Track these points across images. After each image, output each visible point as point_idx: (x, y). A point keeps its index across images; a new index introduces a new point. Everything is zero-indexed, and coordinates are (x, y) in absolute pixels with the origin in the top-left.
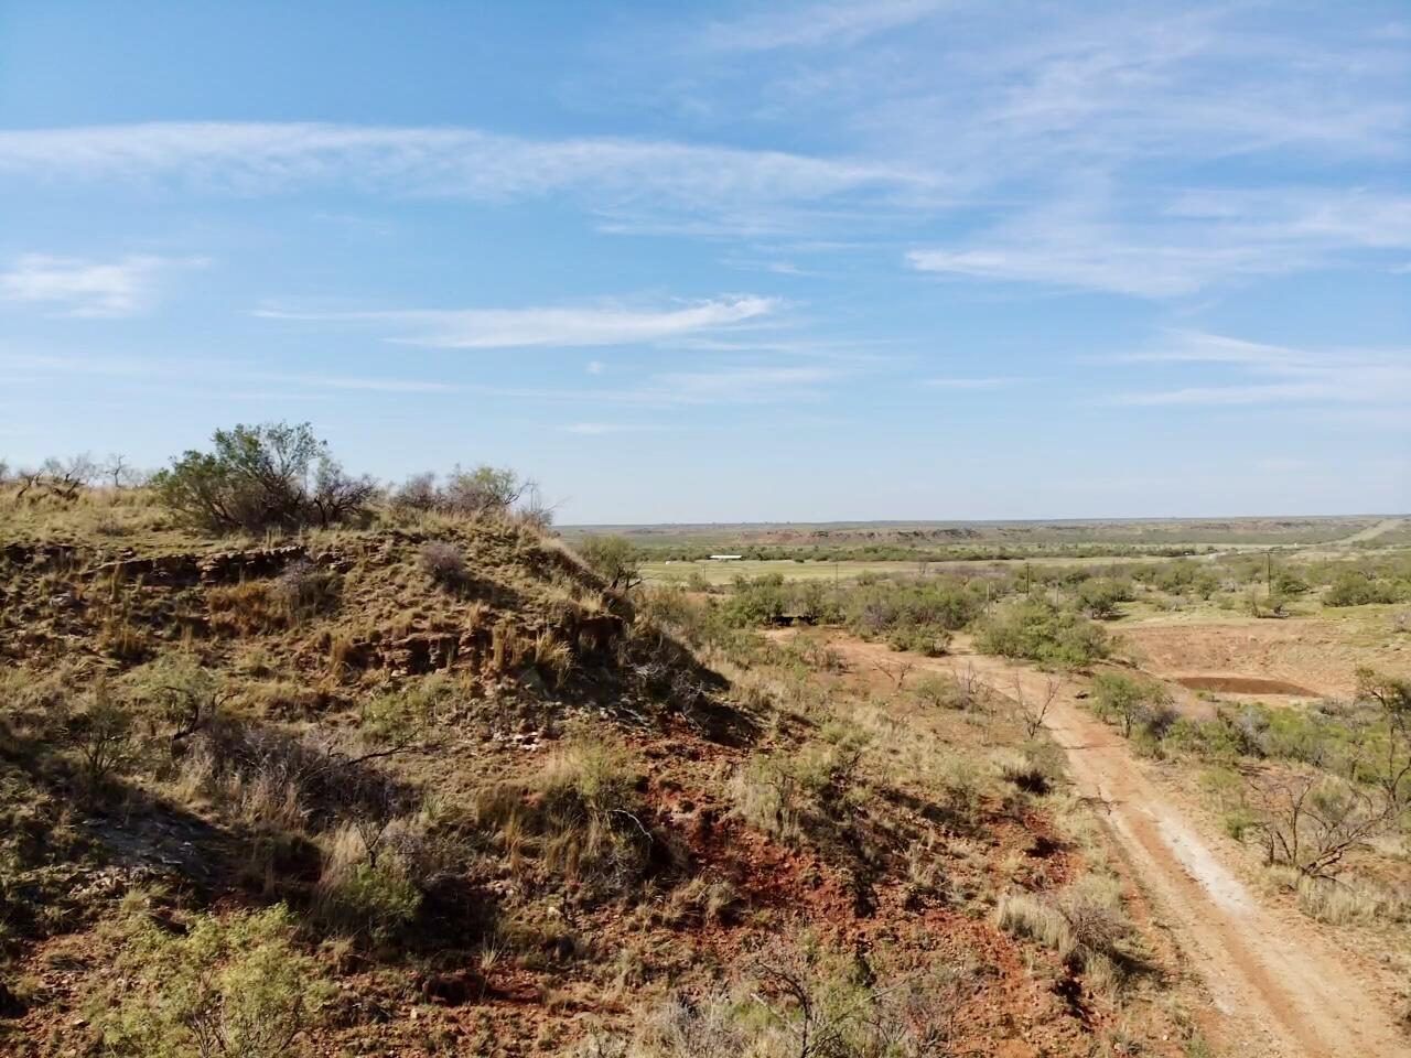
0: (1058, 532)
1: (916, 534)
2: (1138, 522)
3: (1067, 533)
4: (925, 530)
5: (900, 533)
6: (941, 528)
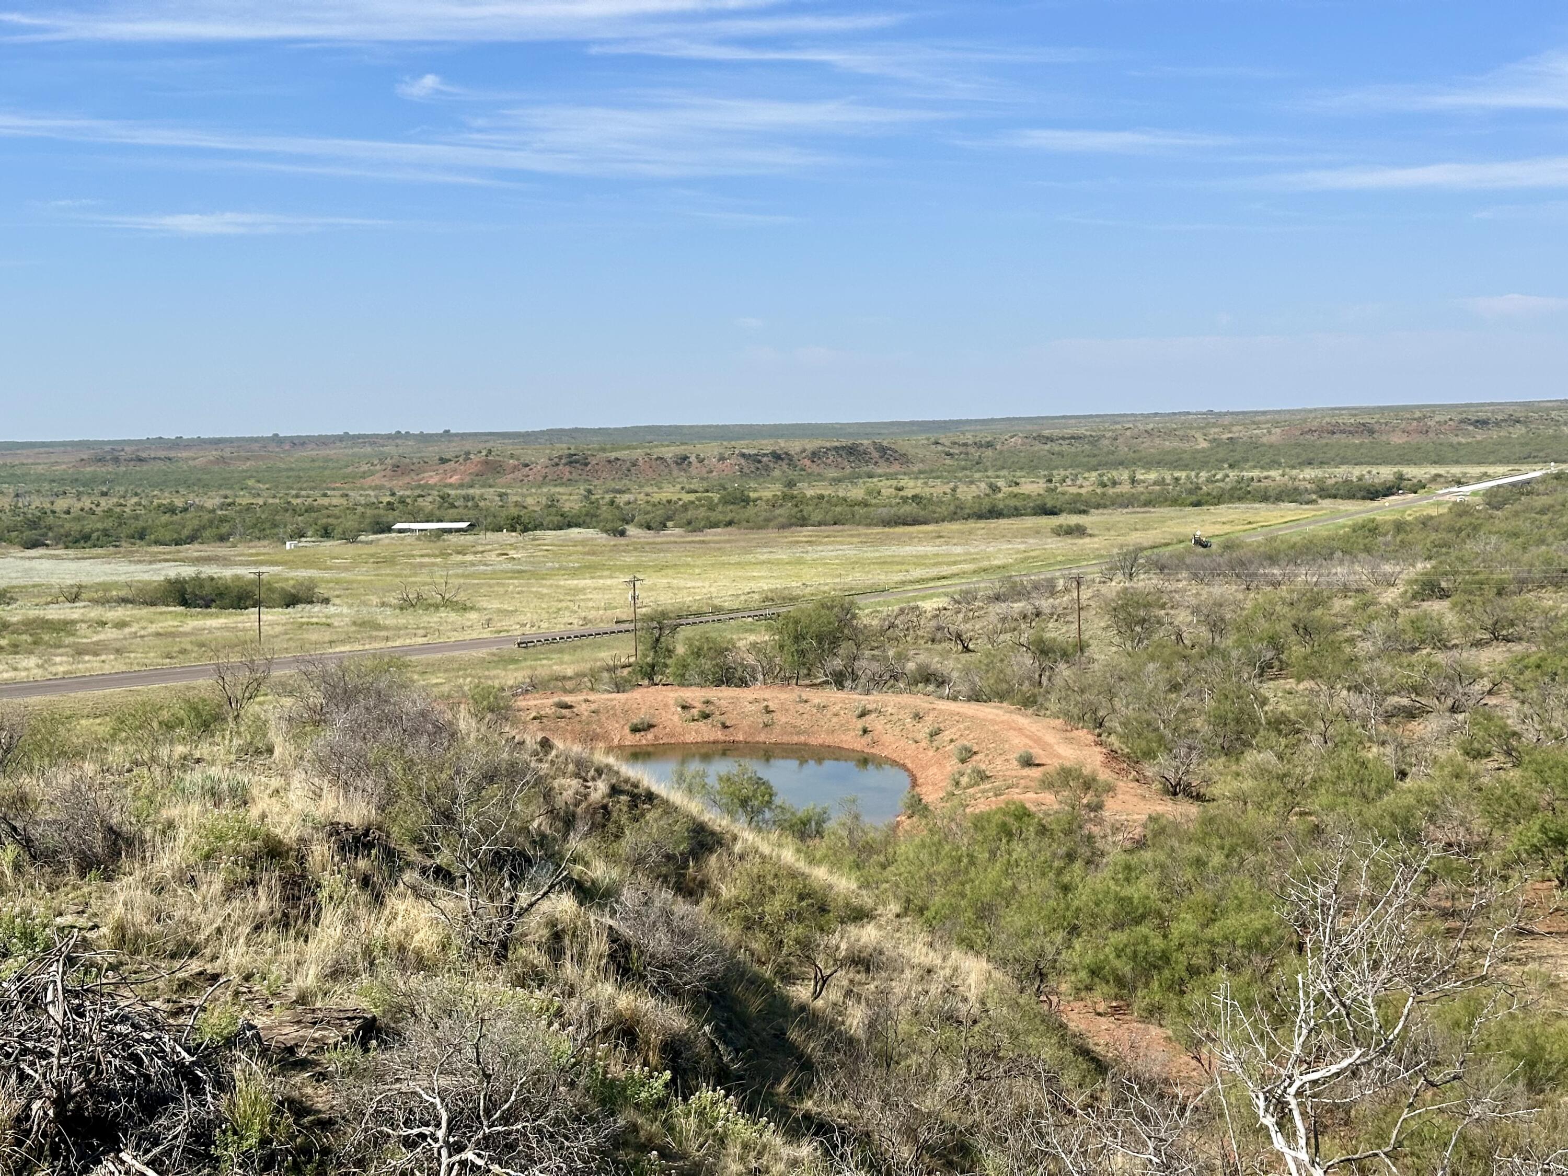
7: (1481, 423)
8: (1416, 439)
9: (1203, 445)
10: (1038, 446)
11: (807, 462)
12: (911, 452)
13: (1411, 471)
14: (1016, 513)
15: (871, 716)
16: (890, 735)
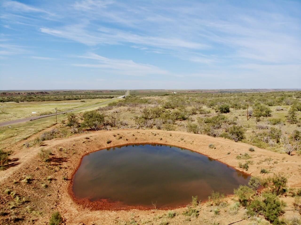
0: (66, 92)
1: (32, 93)
2: (83, 91)
3: (68, 93)
4: (34, 92)
5: (27, 93)
6: (39, 92)
7: (112, 91)
8: (106, 93)
9: (84, 93)
10: (65, 93)
11: (36, 94)
12: (49, 93)
13: (111, 96)
14: (72, 99)
15: (157, 135)
16: (168, 140)
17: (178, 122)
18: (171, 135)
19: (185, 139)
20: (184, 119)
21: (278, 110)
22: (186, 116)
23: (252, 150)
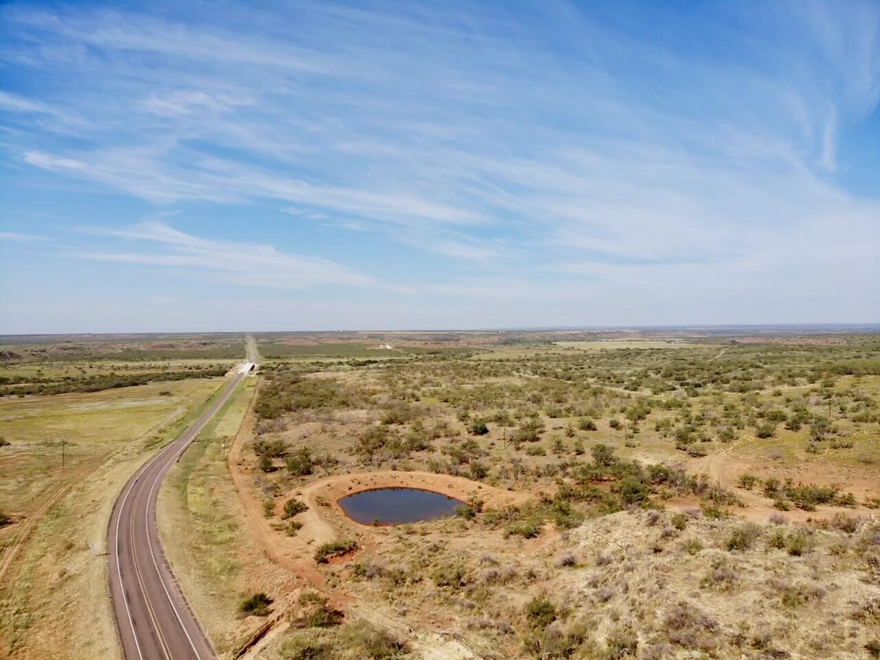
7: (205, 344)
8: (188, 349)
15: (397, 478)
16: (409, 483)
17: (414, 454)
18: (412, 477)
19: (426, 481)
20: (422, 448)
21: (555, 429)
22: (425, 444)
23: (480, 488)
